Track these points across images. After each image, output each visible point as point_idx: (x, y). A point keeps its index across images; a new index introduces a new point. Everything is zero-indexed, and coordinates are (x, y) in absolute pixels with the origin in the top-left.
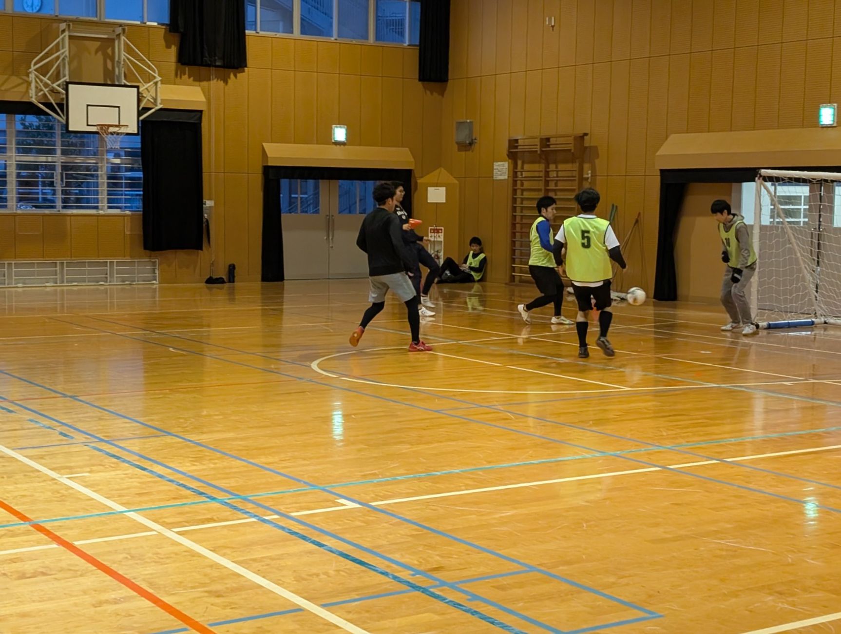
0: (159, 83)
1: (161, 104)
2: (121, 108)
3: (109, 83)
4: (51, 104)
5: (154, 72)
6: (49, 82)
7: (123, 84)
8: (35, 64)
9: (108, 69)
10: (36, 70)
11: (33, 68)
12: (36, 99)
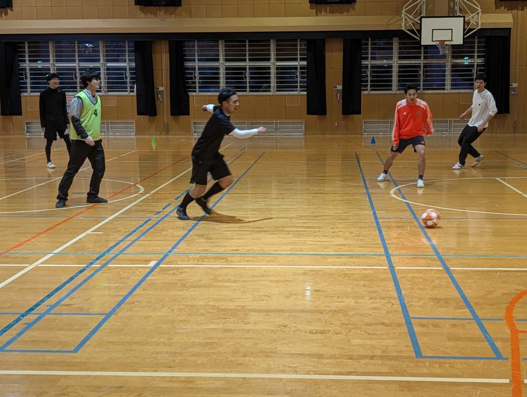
0: (480, 13)
1: (480, 26)
2: (453, 30)
3: (451, 15)
4: (413, 30)
5: (478, 7)
6: (413, 18)
7: (458, 15)
8: (405, 8)
9: (451, 8)
10: (405, 12)
11: (404, 10)
12: (405, 28)
